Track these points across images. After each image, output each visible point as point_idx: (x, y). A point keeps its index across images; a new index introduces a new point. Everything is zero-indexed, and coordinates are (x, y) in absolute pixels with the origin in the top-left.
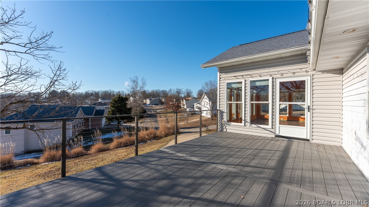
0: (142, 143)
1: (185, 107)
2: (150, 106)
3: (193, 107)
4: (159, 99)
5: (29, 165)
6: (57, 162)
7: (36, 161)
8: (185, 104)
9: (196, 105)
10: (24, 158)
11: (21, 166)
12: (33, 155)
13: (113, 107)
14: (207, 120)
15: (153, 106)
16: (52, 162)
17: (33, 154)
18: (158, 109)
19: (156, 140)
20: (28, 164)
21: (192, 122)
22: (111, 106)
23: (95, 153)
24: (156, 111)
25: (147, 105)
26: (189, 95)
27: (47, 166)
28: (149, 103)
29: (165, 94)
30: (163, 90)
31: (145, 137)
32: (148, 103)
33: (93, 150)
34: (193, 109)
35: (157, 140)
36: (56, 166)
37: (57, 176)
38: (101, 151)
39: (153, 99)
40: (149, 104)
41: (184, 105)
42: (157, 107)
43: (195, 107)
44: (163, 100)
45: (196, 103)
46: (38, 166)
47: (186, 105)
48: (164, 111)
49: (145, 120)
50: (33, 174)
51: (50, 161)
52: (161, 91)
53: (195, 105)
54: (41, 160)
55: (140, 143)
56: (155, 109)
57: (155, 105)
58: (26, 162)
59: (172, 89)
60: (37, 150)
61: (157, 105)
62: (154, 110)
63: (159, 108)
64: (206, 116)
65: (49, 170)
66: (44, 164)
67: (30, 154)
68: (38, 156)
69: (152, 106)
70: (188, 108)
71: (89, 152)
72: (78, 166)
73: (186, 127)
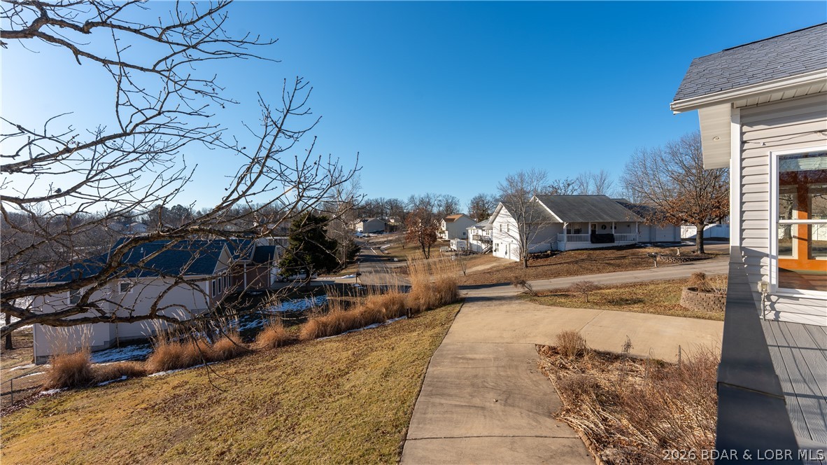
0: (374, 326)
1: (446, 236)
2: (365, 236)
3: (465, 237)
4: (382, 219)
5: (124, 377)
6: (186, 371)
7: (137, 366)
8: (444, 229)
9: (472, 232)
10: (110, 358)
11: (108, 380)
12: (129, 351)
13: (296, 239)
14: (513, 267)
15: (371, 235)
16: (173, 370)
17: (130, 348)
18: (383, 243)
19: (408, 318)
20: (122, 375)
21: (475, 273)
22: (292, 238)
23: (269, 348)
24: (379, 248)
25: (358, 234)
26: (450, 208)
27: (164, 381)
28: (362, 229)
29: (395, 207)
30: (390, 200)
31: (379, 312)
32: (359, 230)
33: (263, 341)
34: (465, 241)
35: (411, 318)
36: (187, 383)
37: (195, 414)
38: (283, 344)
39: (370, 220)
40: (361, 232)
41: (443, 232)
42: (381, 238)
43: (471, 236)
44: (392, 221)
45: (474, 228)
46: (145, 380)
47: (447, 232)
48: (397, 245)
49: (359, 267)
50: (137, 402)
51: (168, 369)
52: (386, 202)
53: (470, 231)
54: (149, 365)
55: (371, 326)
56: (378, 243)
57: (374, 233)
58: (119, 370)
59: (416, 196)
60: (137, 339)
61: (380, 232)
62: (375, 245)
63: (385, 239)
64: (507, 257)
65: (173, 393)
66: (157, 374)
67: (123, 349)
68: (140, 353)
69: (369, 236)
70: (453, 238)
71: (252, 346)
72: (239, 384)
73: (465, 284)
